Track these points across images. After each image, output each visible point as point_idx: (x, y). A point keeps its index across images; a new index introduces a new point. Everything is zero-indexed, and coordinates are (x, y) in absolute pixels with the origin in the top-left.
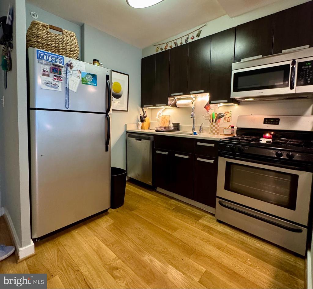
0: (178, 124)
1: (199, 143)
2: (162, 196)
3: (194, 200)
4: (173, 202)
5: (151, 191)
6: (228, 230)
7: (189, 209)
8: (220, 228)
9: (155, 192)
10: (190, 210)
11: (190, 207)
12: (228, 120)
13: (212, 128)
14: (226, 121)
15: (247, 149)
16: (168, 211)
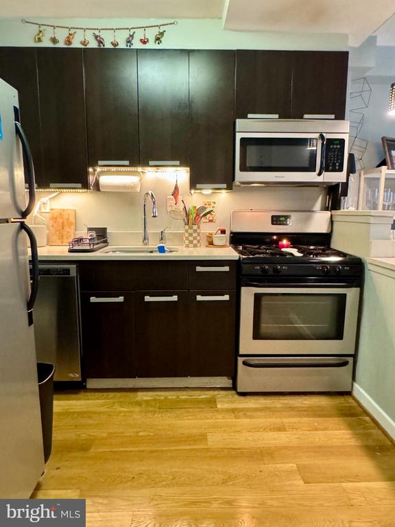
0: (104, 230)
1: (199, 269)
2: (111, 395)
3: (191, 376)
4: (142, 396)
5: (76, 393)
6: (263, 402)
7: (183, 396)
8: (251, 403)
9: (86, 392)
10: (187, 397)
11: (184, 393)
12: (211, 219)
13: (191, 235)
14: (207, 221)
15: (286, 268)
16: (156, 415)
